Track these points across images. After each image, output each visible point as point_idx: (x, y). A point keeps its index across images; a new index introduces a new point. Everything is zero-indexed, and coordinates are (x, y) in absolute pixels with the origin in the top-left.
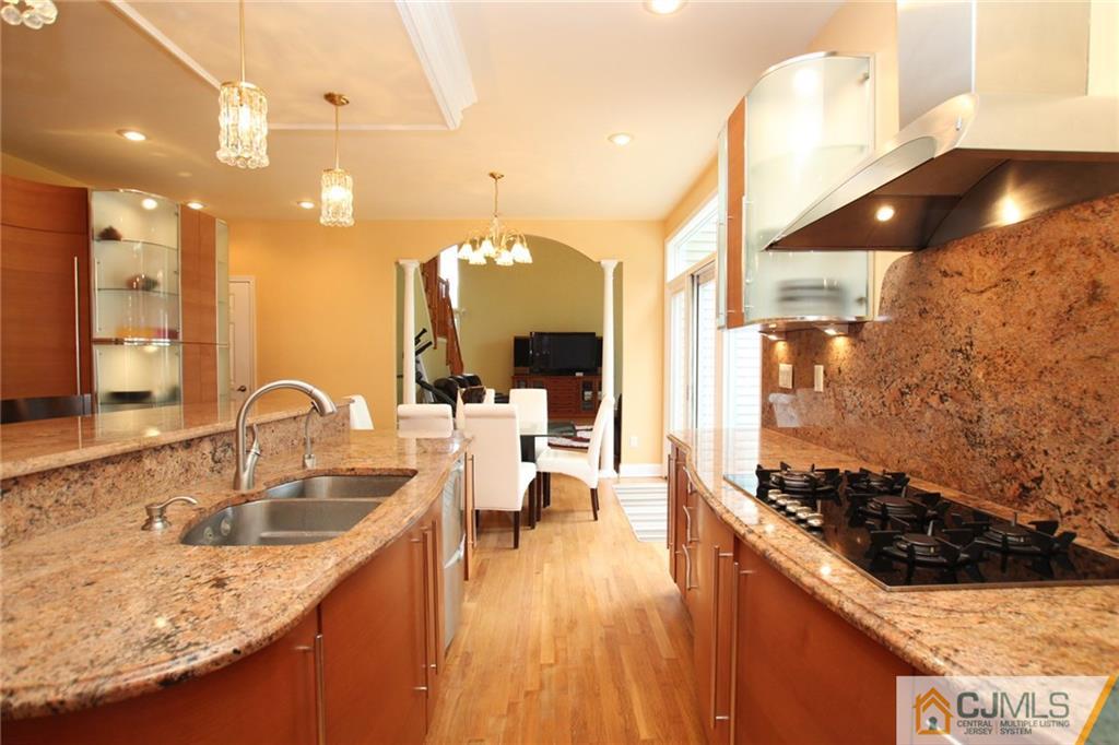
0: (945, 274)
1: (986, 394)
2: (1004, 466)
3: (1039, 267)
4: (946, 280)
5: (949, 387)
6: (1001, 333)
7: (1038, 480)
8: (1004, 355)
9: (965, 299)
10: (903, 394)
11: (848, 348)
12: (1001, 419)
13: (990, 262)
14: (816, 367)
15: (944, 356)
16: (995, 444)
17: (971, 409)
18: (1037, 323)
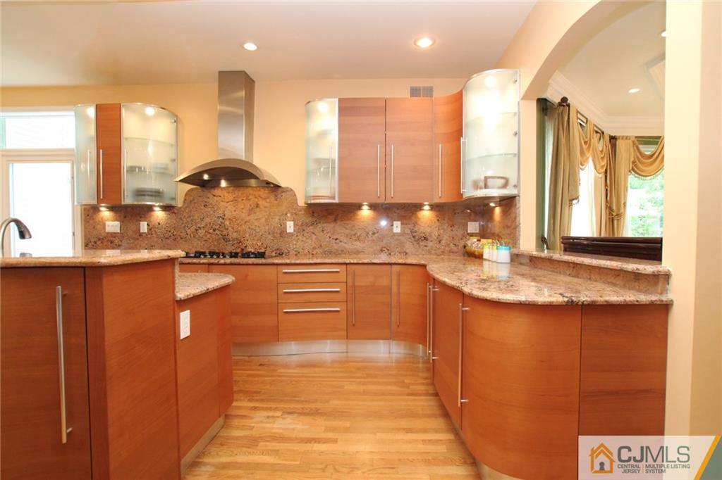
0: (214, 196)
1: (230, 228)
2: (236, 245)
3: (244, 198)
4: (215, 198)
5: (217, 227)
6: (234, 213)
7: (246, 247)
8: (235, 218)
9: (222, 203)
10: (197, 230)
11: (165, 216)
12: (235, 234)
13: (230, 194)
14: (141, 223)
15: (214, 218)
16: (233, 240)
17: (225, 233)
18: (244, 211)
